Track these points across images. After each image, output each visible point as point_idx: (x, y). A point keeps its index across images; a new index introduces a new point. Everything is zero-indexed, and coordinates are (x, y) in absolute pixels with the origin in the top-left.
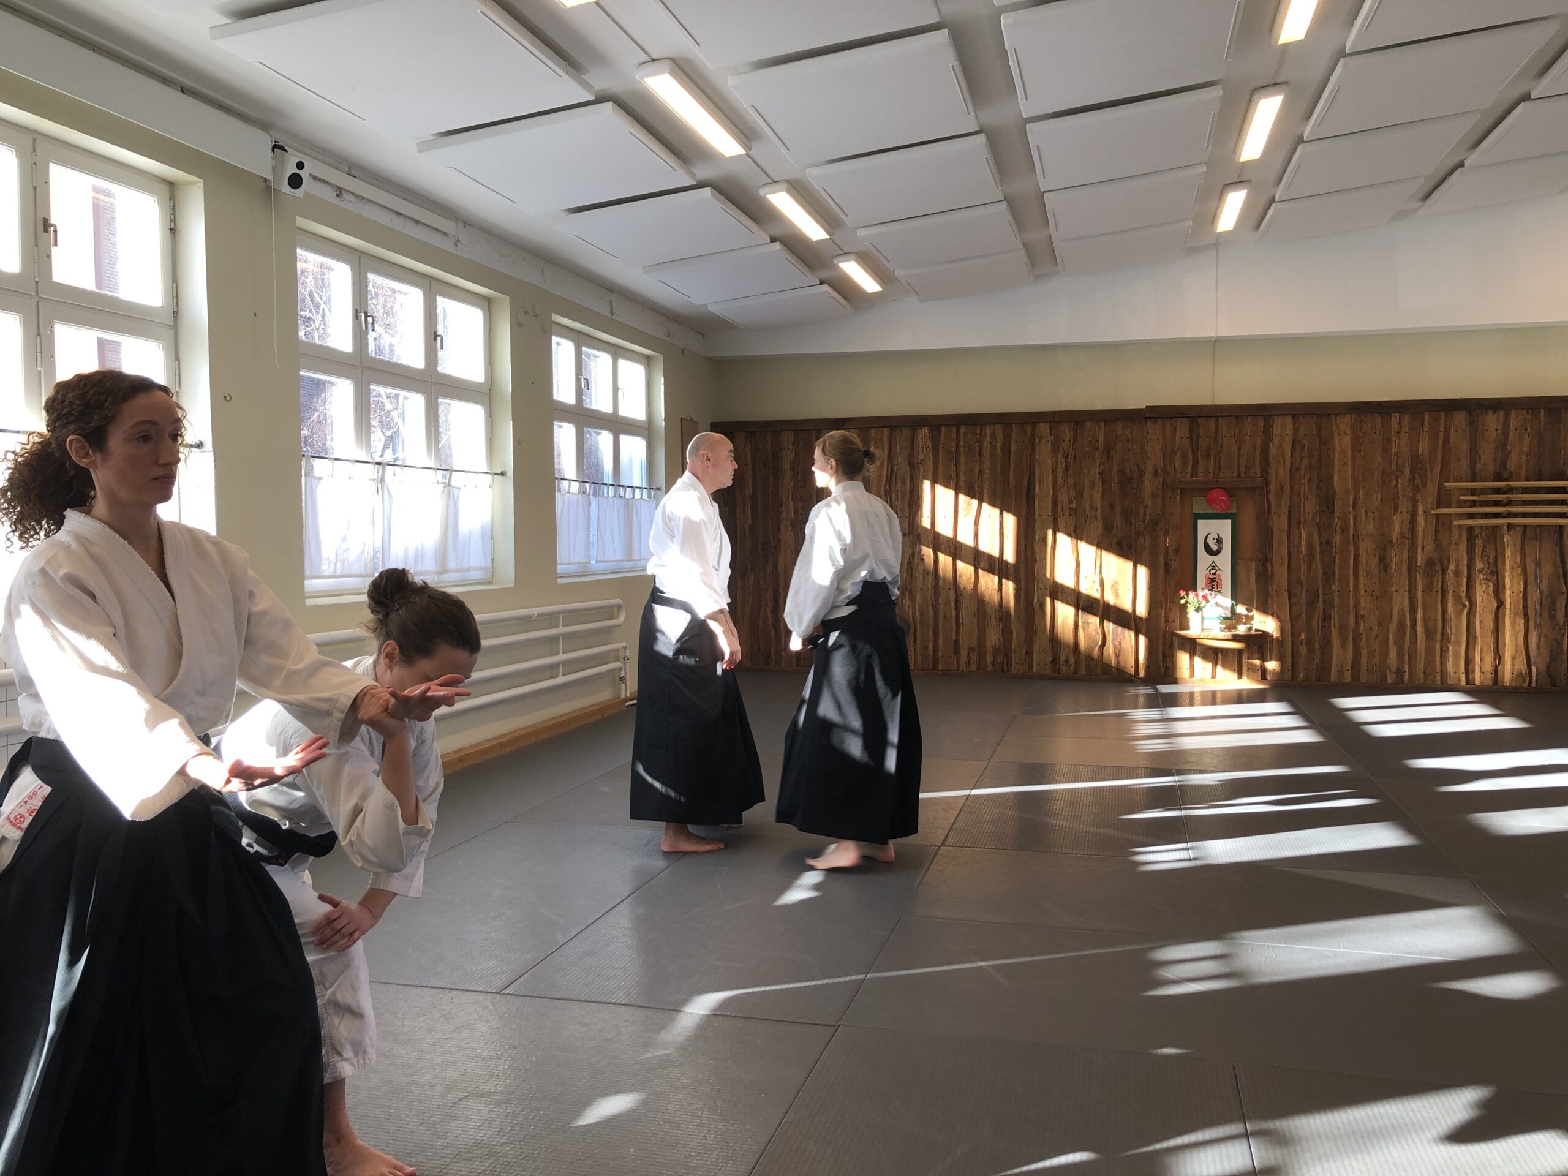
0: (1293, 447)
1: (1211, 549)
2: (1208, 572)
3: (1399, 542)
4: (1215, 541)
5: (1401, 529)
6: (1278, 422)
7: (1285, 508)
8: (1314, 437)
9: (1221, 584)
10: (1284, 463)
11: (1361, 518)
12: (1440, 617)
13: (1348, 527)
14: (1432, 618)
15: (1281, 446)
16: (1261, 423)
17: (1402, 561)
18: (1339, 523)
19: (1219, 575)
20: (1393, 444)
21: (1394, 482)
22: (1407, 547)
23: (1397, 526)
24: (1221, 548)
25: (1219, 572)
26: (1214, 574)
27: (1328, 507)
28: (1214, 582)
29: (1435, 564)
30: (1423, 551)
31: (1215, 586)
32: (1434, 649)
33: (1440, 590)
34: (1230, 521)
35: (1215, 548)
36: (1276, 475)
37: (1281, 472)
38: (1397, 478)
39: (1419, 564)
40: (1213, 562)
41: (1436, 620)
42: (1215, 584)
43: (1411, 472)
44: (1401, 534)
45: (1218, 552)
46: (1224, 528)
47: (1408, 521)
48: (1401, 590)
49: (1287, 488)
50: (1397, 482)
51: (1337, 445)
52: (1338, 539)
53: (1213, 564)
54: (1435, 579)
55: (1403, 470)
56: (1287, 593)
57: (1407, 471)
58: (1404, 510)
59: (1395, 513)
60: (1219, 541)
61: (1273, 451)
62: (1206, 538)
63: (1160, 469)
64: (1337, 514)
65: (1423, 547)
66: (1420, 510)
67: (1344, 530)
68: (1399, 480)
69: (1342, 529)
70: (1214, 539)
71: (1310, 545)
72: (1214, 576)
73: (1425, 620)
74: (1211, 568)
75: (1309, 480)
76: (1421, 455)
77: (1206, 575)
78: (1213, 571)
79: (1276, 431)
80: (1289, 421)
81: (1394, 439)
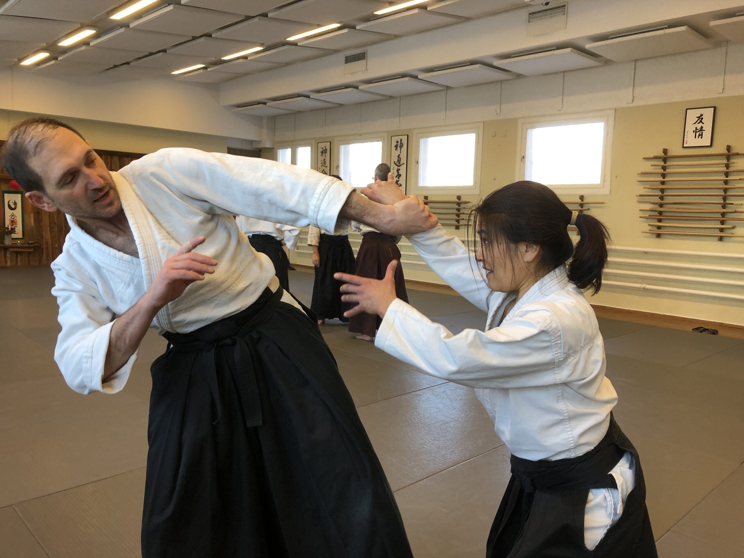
1: (12, 208)
2: (10, 218)
4: (13, 203)
9: (17, 223)
24: (16, 207)
25: (16, 218)
26: (13, 218)
28: (14, 222)
31: (14, 224)
34: (20, 195)
35: (13, 207)
40: (13, 213)
42: (14, 223)
45: (15, 209)
46: (18, 198)
53: (13, 214)
56: (49, 227)
60: (15, 203)
62: (9, 202)
70: (13, 202)
72: (13, 220)
74: (11, 216)
77: (10, 219)
78: (12, 217)
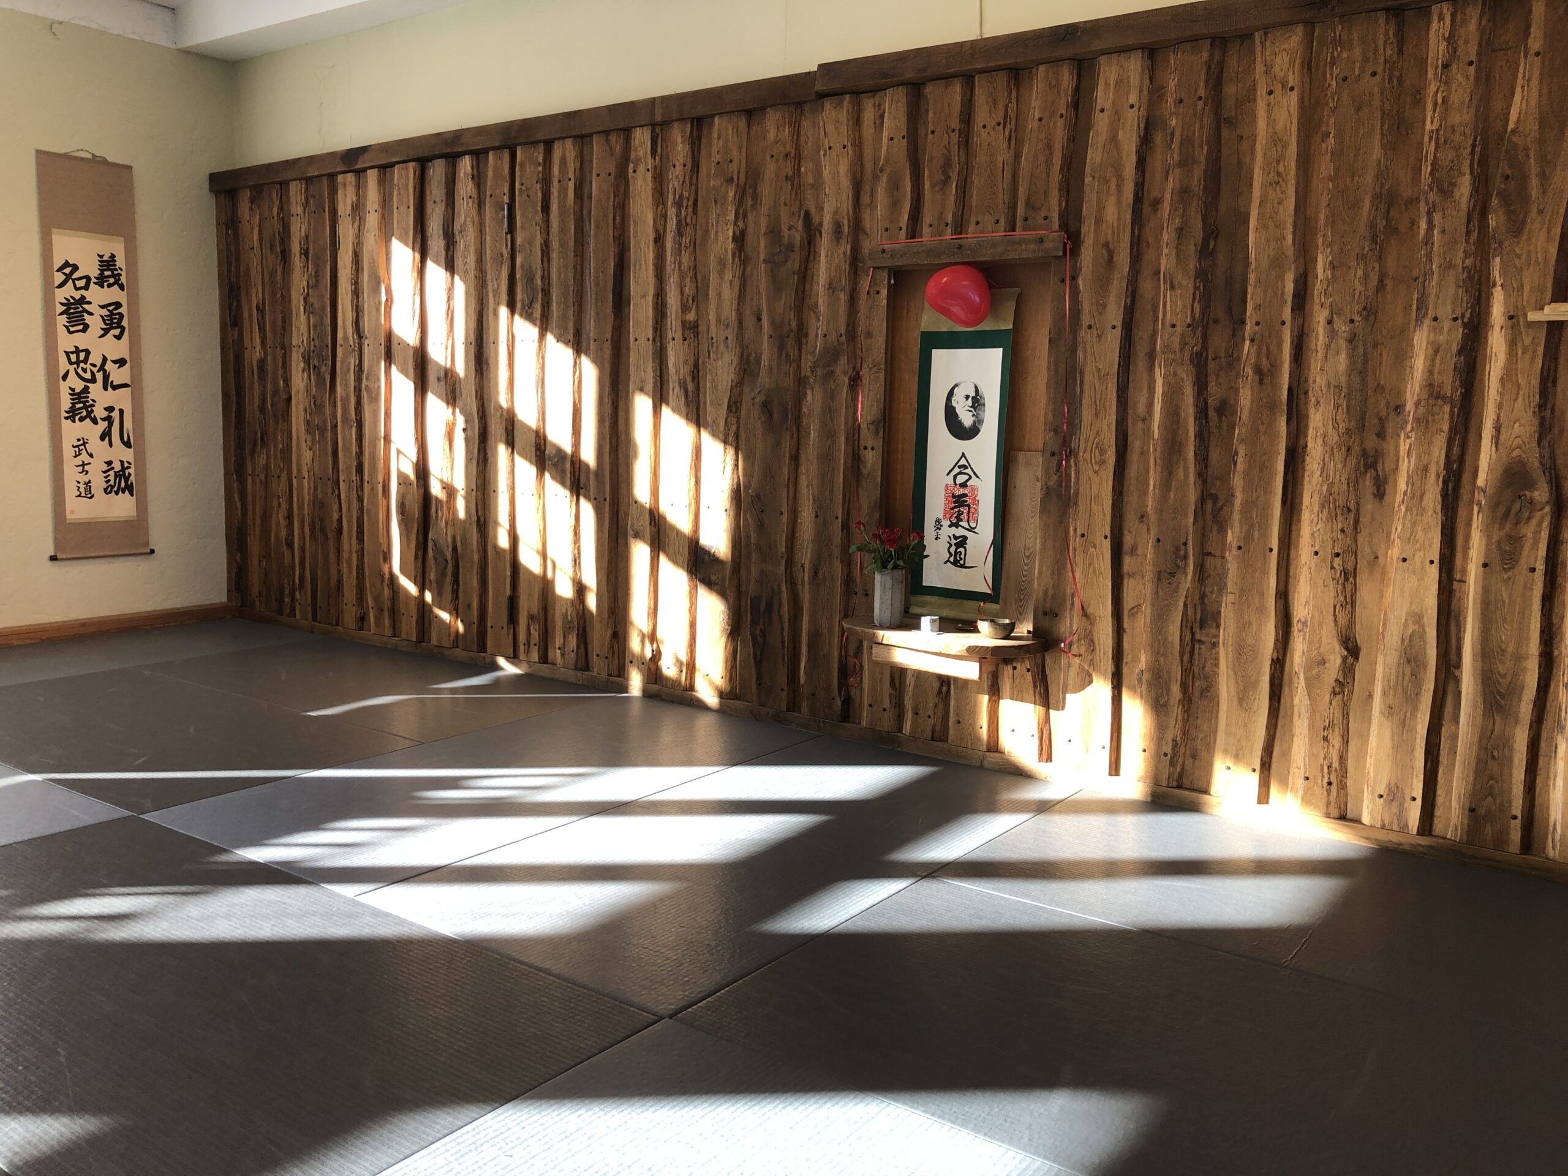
0: (1145, 142)
2: (949, 479)
3: (1421, 410)
5: (1431, 372)
6: (1109, 71)
7: (1114, 314)
8: (1200, 104)
9: (975, 512)
10: (1119, 187)
11: (1318, 340)
12: (1534, 647)
13: (1275, 367)
14: (1511, 649)
15: (1113, 139)
16: (1067, 78)
17: (1426, 469)
18: (1253, 352)
19: (974, 489)
20: (1430, 106)
21: (1423, 225)
22: (1446, 427)
23: (1419, 364)
25: (972, 480)
27: (1229, 310)
28: (961, 505)
29: (1531, 485)
30: (1496, 440)
32: (1506, 743)
33: (1540, 567)
34: (998, 352)
36: (1099, 222)
37: (1111, 212)
38: (1429, 214)
39: (1480, 482)
40: (963, 455)
41: (1519, 658)
43: (1476, 189)
44: (1431, 385)
45: (971, 433)
46: (987, 371)
47: (1455, 347)
48: (1419, 556)
49: (1123, 259)
50: (1431, 226)
51: (1261, 124)
52: (1245, 398)
53: (963, 462)
54: (1528, 530)
55: (1453, 185)
56: (1107, 543)
57: (1464, 188)
58: (1445, 311)
59: (1419, 321)
61: (1094, 156)
63: (846, 222)
64: (1249, 328)
65: (1498, 428)
66: (1498, 311)
67: (1264, 375)
68: (1437, 217)
69: (1258, 371)
71: (1173, 414)
73: (1487, 653)
74: (957, 470)
75: (1180, 231)
76: (1514, 131)
77: (946, 486)
79: (1103, 97)
80: (1134, 66)
81: (1432, 88)
